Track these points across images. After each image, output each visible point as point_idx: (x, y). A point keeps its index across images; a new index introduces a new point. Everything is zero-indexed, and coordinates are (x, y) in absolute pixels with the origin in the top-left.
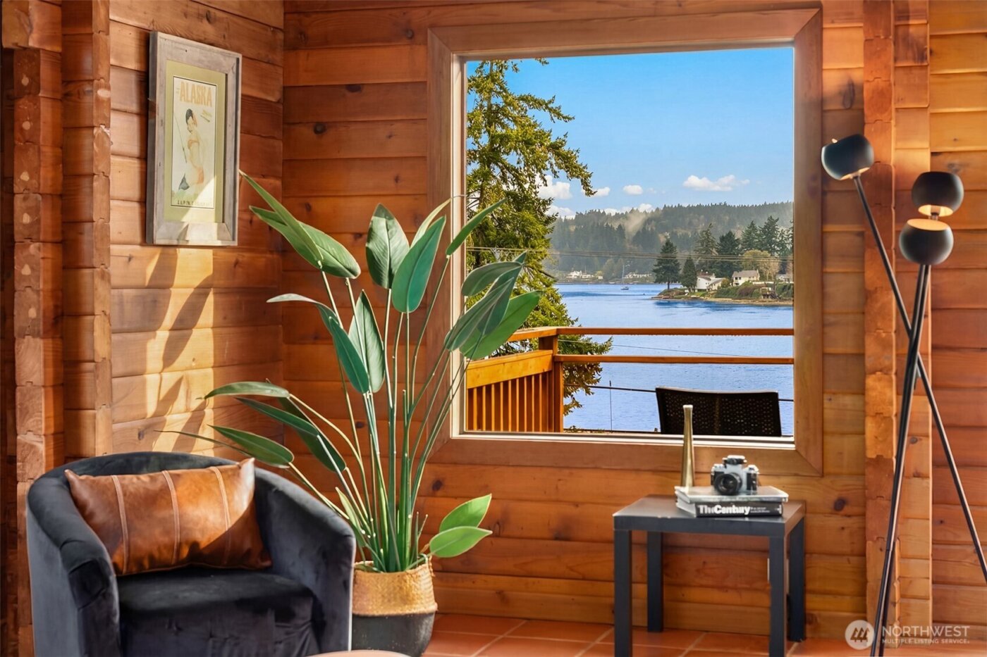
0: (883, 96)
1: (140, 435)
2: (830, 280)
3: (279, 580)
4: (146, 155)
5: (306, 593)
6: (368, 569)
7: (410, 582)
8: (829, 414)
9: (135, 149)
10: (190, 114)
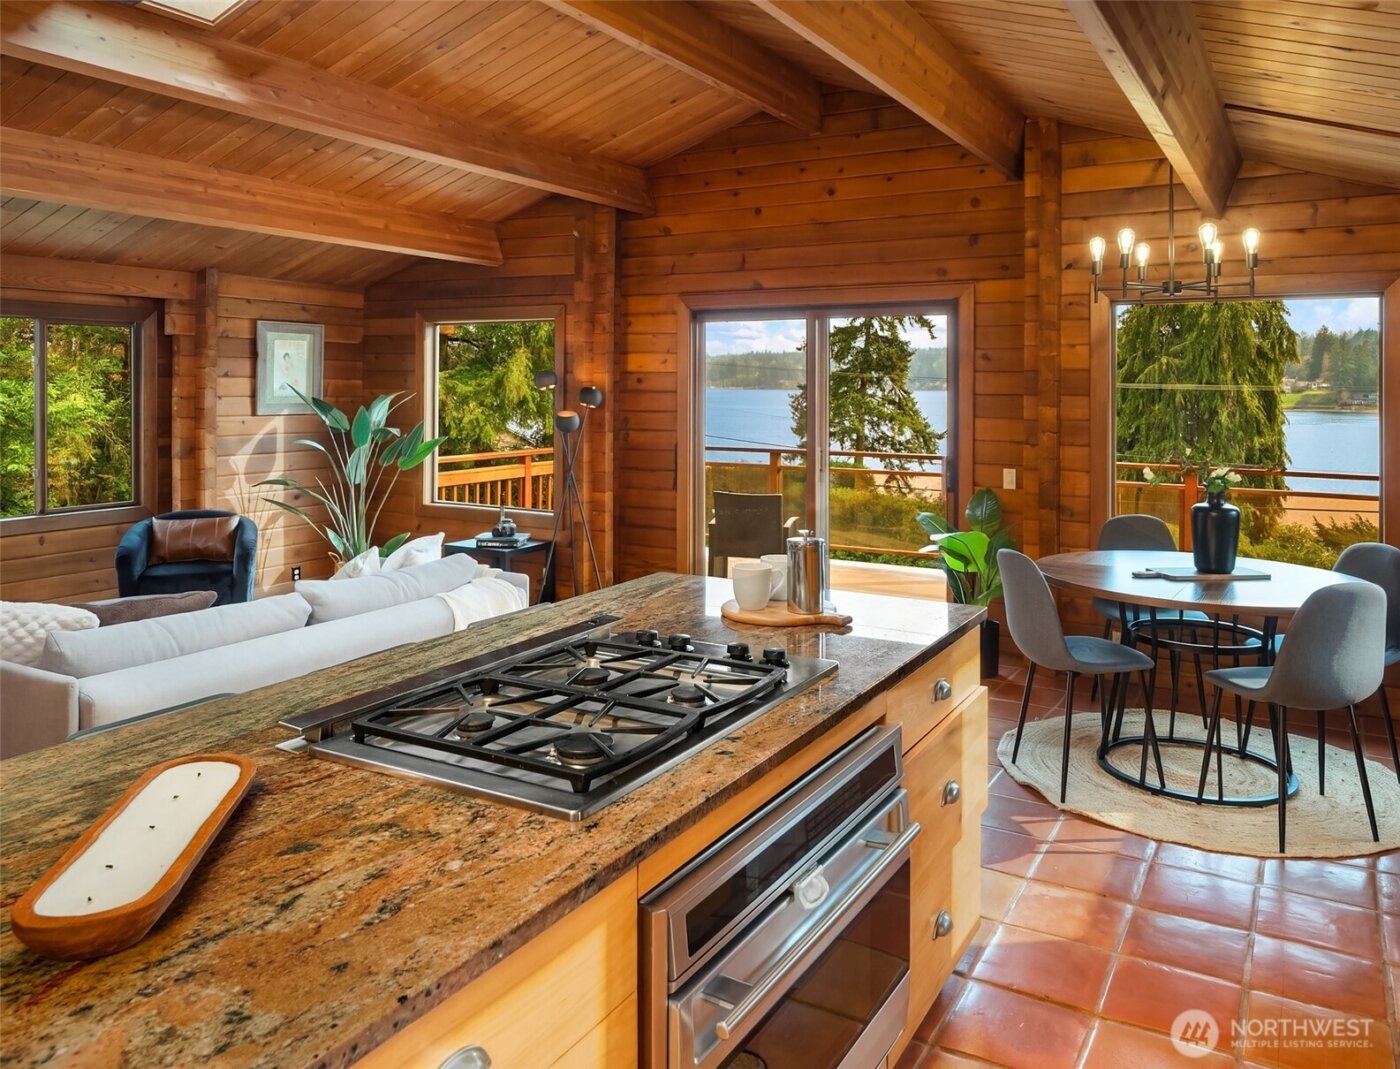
4: (255, 375)
9: (247, 373)
10: (287, 355)
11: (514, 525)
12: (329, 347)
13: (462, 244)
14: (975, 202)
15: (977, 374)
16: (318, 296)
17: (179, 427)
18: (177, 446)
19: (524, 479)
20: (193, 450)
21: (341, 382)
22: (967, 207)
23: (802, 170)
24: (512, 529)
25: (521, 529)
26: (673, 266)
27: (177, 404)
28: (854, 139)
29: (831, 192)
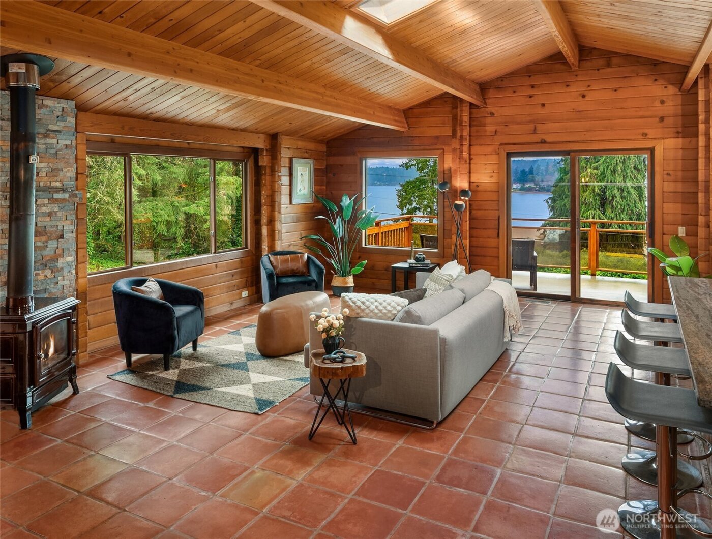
0: (456, 171)
1: (289, 246)
2: (445, 212)
3: (310, 278)
4: (291, 185)
5: (314, 280)
6: (338, 276)
7: (347, 279)
8: (445, 243)
9: (288, 184)
10: (301, 174)
11: (425, 257)
12: (316, 170)
13: (396, 121)
14: (662, 102)
15: (664, 182)
16: (312, 146)
17: (265, 211)
18: (264, 220)
19: (378, 233)
20: (271, 222)
21: (319, 187)
22: (657, 104)
23: (567, 86)
24: (423, 258)
25: (428, 258)
26: (496, 131)
27: (265, 199)
28: (596, 71)
29: (584, 96)
